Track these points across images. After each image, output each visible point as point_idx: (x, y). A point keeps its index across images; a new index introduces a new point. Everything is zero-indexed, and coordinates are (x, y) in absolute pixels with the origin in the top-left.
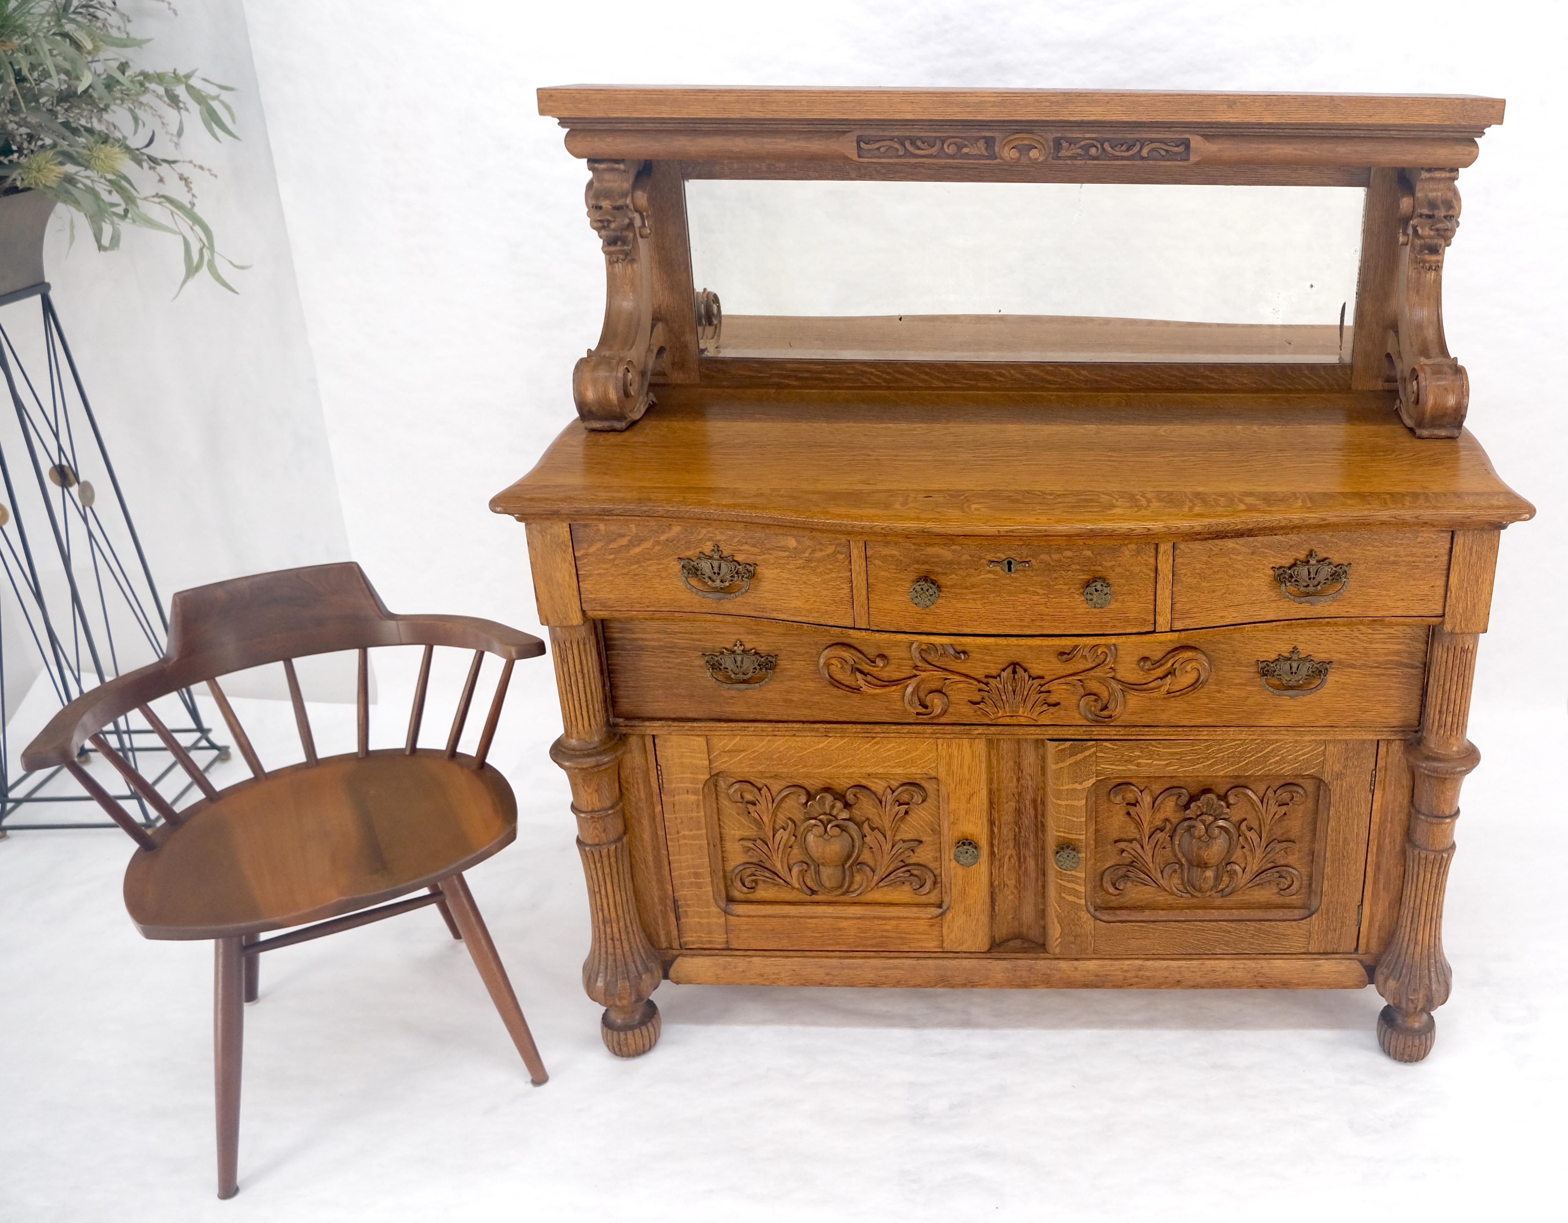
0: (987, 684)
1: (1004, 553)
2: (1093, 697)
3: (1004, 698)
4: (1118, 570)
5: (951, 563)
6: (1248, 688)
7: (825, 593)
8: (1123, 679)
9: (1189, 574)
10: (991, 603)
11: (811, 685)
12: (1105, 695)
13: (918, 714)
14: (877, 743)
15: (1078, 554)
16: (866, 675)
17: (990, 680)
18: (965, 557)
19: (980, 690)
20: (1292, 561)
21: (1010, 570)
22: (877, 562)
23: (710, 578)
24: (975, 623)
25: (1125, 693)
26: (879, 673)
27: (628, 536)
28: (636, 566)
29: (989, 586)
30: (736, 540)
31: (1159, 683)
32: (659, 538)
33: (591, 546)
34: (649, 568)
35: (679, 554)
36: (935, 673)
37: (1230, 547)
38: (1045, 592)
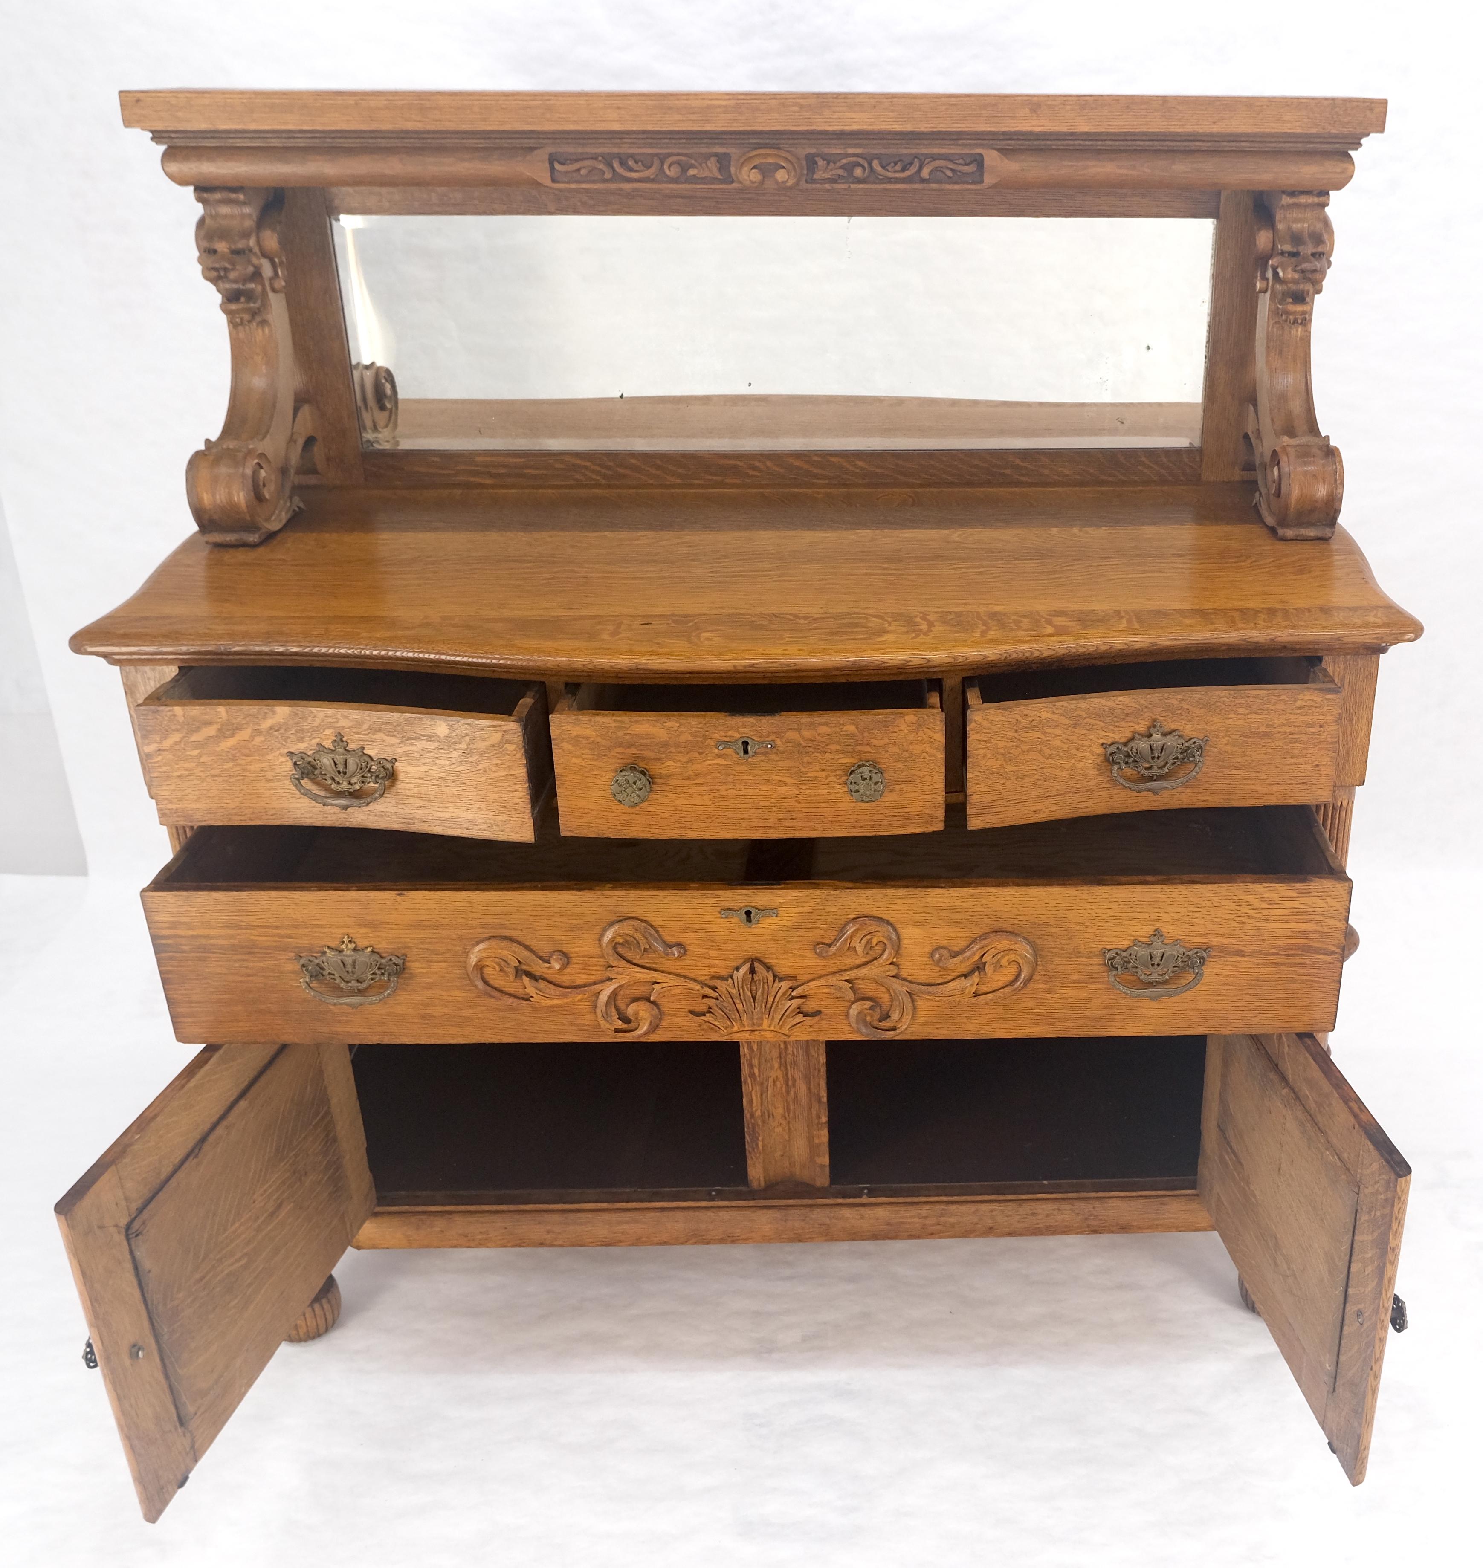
0: (714, 988)
1: (737, 731)
2: (868, 1004)
3: (740, 1006)
4: (892, 751)
5: (666, 745)
6: (1090, 986)
7: (492, 796)
8: (910, 978)
9: (989, 756)
10: (723, 798)
11: (459, 995)
12: (885, 999)
13: (616, 1031)
16: (536, 980)
17: (718, 983)
18: (684, 737)
19: (705, 996)
20: (1128, 736)
21: (745, 753)
22: (565, 745)
23: (333, 779)
24: (703, 825)
25: (914, 996)
26: (557, 976)
27: (217, 723)
28: (231, 764)
29: (719, 775)
30: (365, 726)
31: (962, 983)
32: (259, 725)
33: (165, 738)
34: (249, 767)
35: (289, 748)
36: (638, 976)
37: (1043, 717)
38: (796, 782)
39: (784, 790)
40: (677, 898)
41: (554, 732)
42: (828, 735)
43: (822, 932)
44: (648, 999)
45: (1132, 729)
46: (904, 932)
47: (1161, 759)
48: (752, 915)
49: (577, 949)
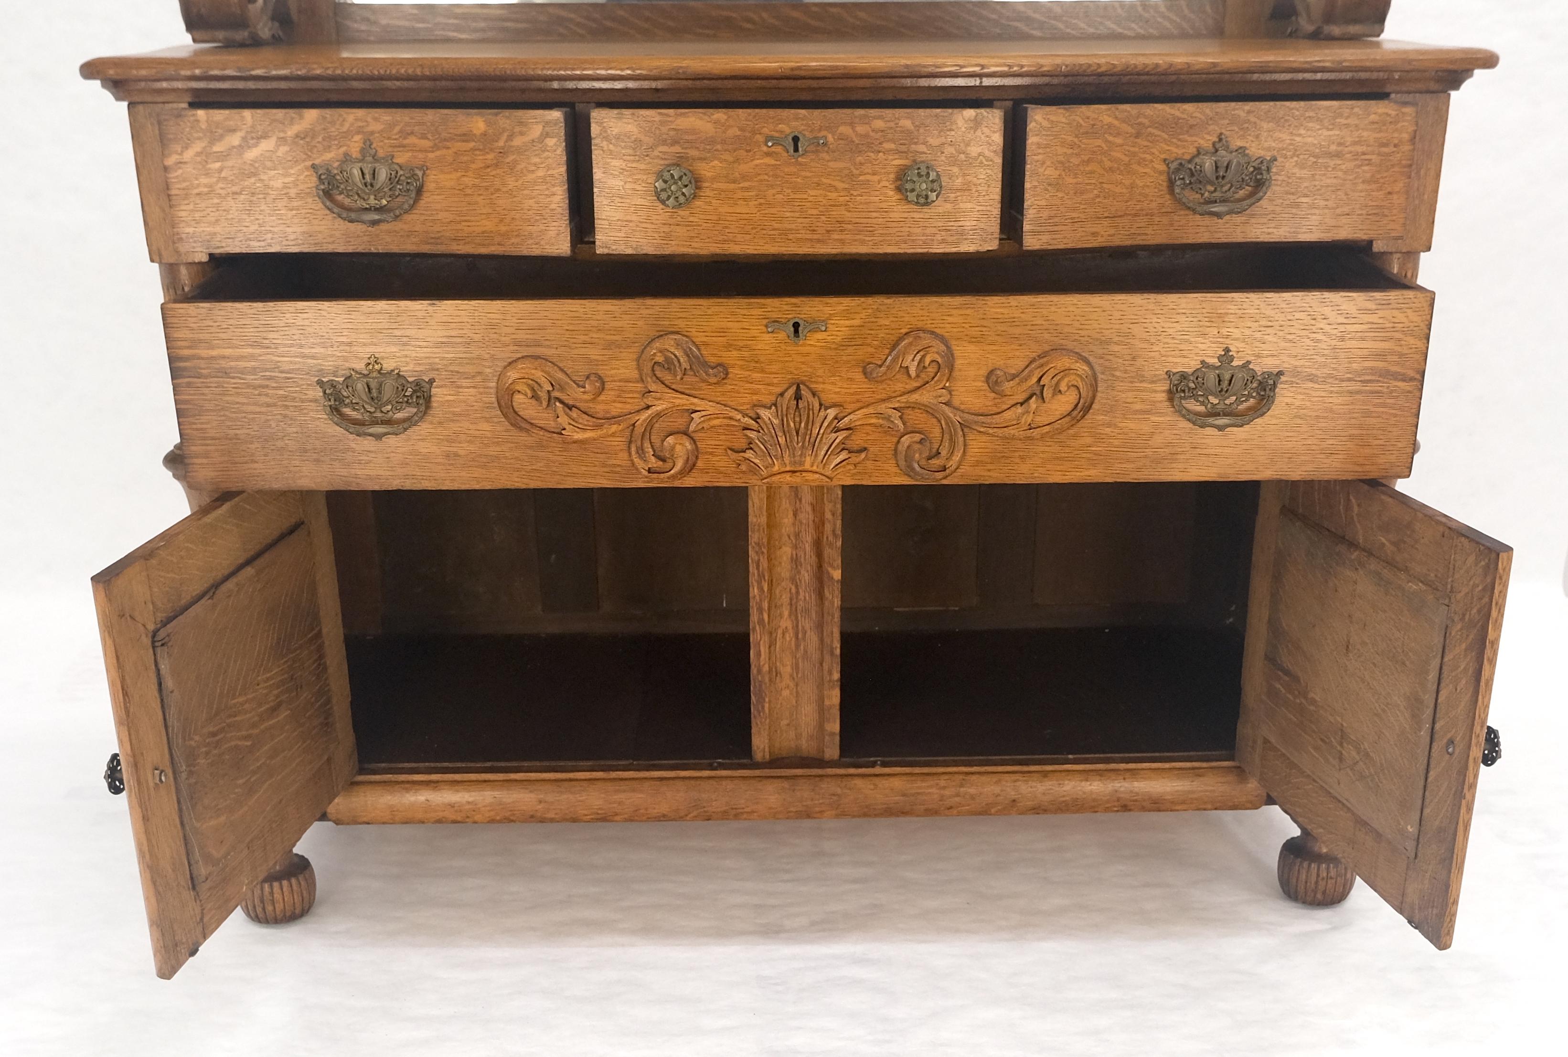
0: (756, 419)
1: (787, 124)
2: (918, 437)
3: (782, 440)
4: (949, 151)
5: (712, 142)
6: (1152, 418)
8: (963, 407)
9: (1048, 163)
11: (487, 427)
12: (936, 432)
13: (649, 471)
15: (892, 124)
16: (569, 409)
17: (761, 412)
18: (731, 132)
19: (745, 429)
20: (1194, 151)
21: (796, 150)
22: (606, 145)
24: (748, 237)
25: (966, 430)
26: (591, 405)
27: (241, 130)
28: (253, 180)
29: (766, 177)
30: (396, 133)
31: (1020, 410)
32: (284, 131)
33: (187, 149)
34: (271, 183)
35: (315, 159)
36: (677, 402)
37: (1105, 123)
39: (833, 195)
40: (722, 309)
41: (595, 129)
42: (882, 131)
43: (872, 350)
44: (686, 433)
45: (1196, 145)
46: (959, 349)
47: (1227, 180)
48: (800, 329)
49: (613, 372)
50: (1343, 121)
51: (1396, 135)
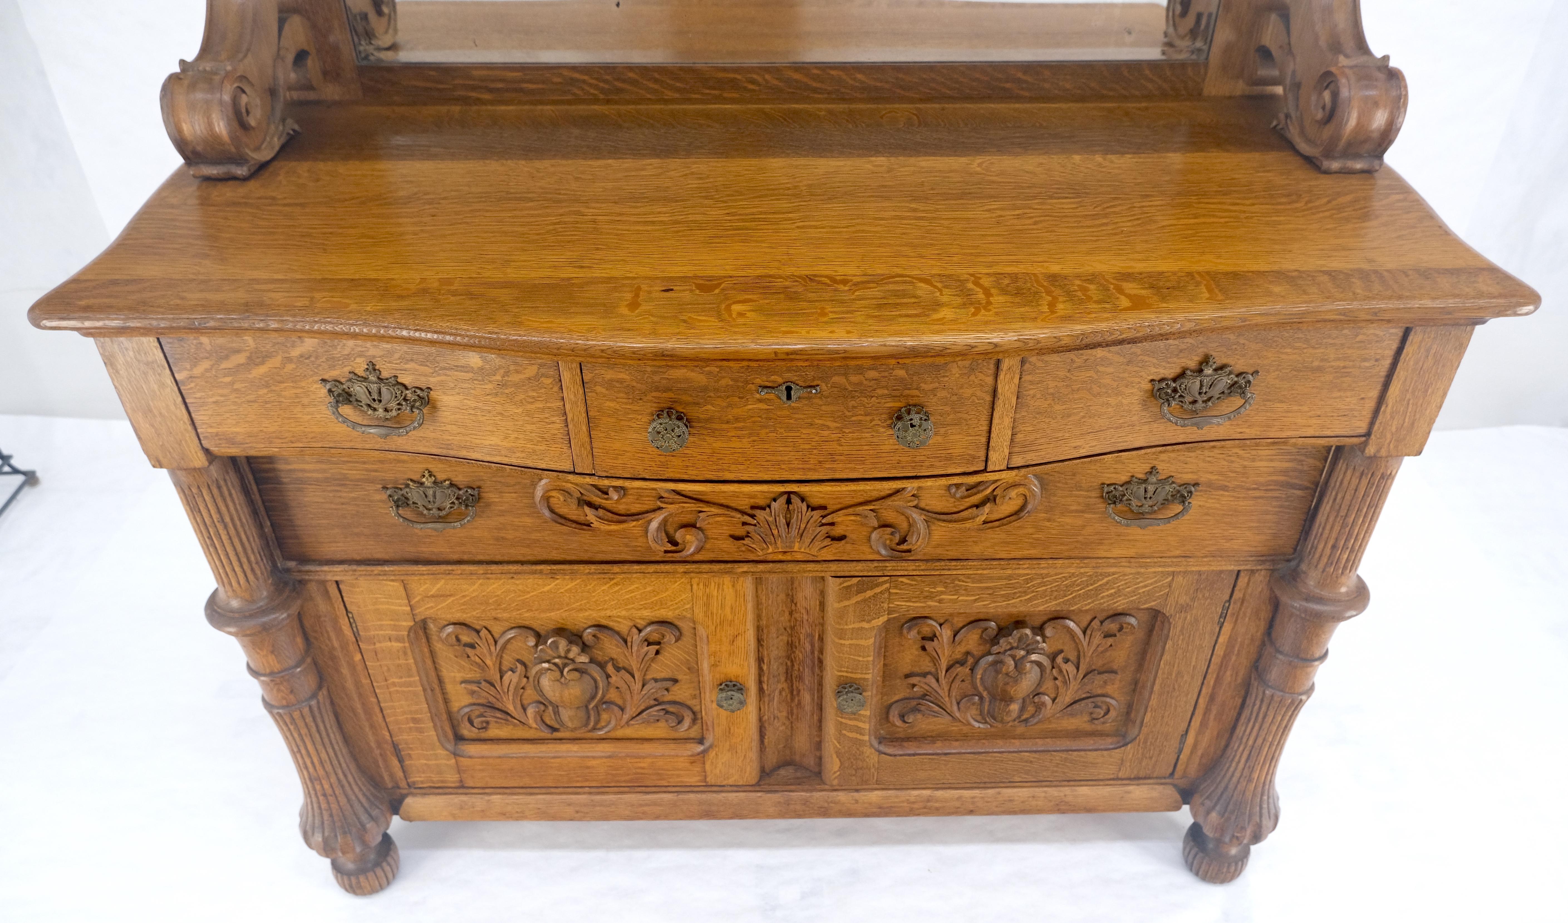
0: (753, 516)
1: (781, 376)
2: (889, 530)
3: (775, 532)
4: (942, 394)
5: (705, 389)
6: (1086, 516)
7: (529, 427)
8: (927, 508)
9: (1039, 396)
10: (763, 441)
11: (528, 521)
12: (903, 526)
13: (666, 552)
14: (616, 584)
15: (886, 374)
16: (597, 509)
17: (758, 513)
18: (723, 382)
19: (744, 524)
20: (1178, 370)
21: (789, 397)
22: (599, 389)
23: (369, 406)
24: (741, 467)
25: (929, 521)
26: (614, 505)
27: (246, 351)
28: (265, 391)
29: (760, 419)
30: (397, 356)
32: (288, 352)
33: (195, 366)
34: (283, 393)
35: (321, 375)
36: (686, 505)
38: (838, 425)
39: (826, 433)
41: (587, 376)
44: (694, 526)
50: (1330, 341)
51: (1379, 351)
